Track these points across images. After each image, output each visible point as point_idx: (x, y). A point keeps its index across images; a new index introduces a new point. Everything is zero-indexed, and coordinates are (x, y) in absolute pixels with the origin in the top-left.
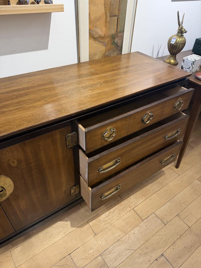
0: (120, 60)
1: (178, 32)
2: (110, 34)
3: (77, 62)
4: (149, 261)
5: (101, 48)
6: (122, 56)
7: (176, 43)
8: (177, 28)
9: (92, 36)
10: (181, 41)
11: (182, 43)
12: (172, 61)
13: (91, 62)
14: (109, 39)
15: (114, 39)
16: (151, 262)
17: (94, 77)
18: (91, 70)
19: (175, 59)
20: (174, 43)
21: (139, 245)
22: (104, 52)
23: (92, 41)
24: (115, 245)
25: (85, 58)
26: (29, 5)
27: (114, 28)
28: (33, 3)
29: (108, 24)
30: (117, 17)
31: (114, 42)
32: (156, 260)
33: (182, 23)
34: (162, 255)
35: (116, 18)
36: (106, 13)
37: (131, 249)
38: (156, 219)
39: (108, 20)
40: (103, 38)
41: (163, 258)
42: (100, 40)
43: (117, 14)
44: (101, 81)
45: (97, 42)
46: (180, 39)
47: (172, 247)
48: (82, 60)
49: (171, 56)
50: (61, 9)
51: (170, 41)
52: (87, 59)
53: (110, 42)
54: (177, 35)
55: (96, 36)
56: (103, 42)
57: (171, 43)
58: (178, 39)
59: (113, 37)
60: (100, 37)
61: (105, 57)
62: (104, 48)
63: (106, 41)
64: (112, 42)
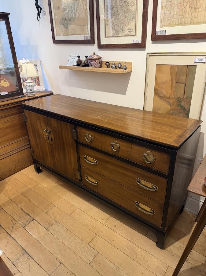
2: (176, 96)
3: (142, 109)
4: (55, 253)
5: (165, 107)
6: (190, 120)
9: (156, 93)
13: (154, 113)
14: (174, 100)
15: (181, 102)
16: (54, 255)
21: (66, 244)
22: (169, 110)
23: (157, 97)
25: (149, 108)
27: (180, 93)
29: (174, 88)
30: (185, 84)
31: (180, 104)
34: (61, 263)
35: (183, 85)
36: (172, 80)
37: (63, 239)
38: (93, 256)
39: (174, 85)
40: (169, 98)
41: (59, 264)
42: (164, 99)
43: (184, 81)
45: (162, 100)
48: (147, 109)
52: (151, 110)
53: (175, 104)
55: (161, 95)
56: (168, 102)
59: (179, 100)
60: (165, 97)
61: (170, 114)
62: (169, 107)
63: (171, 101)
64: (178, 104)
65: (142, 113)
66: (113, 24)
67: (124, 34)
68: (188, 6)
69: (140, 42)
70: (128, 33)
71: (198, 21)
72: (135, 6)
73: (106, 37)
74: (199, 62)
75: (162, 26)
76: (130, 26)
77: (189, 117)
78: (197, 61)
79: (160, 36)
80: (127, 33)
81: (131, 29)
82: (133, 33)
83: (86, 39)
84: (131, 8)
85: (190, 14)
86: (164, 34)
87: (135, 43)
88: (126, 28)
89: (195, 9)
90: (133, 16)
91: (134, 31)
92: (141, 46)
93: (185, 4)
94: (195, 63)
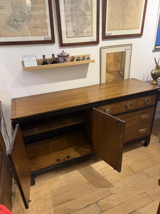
0: (123, 82)
1: (156, 68)
2: (117, 70)
3: (99, 84)
4: (136, 194)
5: (112, 77)
6: (124, 80)
7: (155, 73)
8: (155, 65)
9: (107, 71)
10: (158, 72)
11: (159, 73)
12: (155, 83)
13: (107, 83)
15: (120, 72)
16: (138, 195)
17: (107, 89)
18: (106, 87)
19: (156, 81)
20: (154, 73)
21: (131, 185)
22: (114, 79)
23: (107, 73)
24: (116, 183)
25: (103, 81)
26: (80, 61)
27: (119, 67)
28: (82, 60)
29: (116, 66)
32: (141, 194)
33: (158, 63)
34: (145, 192)
35: (120, 63)
36: (115, 61)
37: (126, 186)
38: (144, 174)
39: (116, 64)
40: (113, 72)
41: (145, 194)
42: (111, 73)
43: (120, 61)
44: (110, 91)
46: (157, 71)
47: (152, 190)
48: (102, 83)
49: (153, 80)
50: (93, 61)
51: (152, 72)
52: (105, 82)
53: (117, 74)
54: (156, 69)
55: (110, 71)
56: (113, 74)
57: (152, 73)
58: (156, 71)
59: (119, 72)
61: (114, 81)
62: (113, 77)
63: (115, 73)
64: (118, 74)
65: (99, 87)
66: (74, 28)
67: (83, 35)
68: (121, 20)
69: (95, 40)
70: (87, 35)
71: (126, 28)
72: (91, 16)
73: (67, 37)
74: (127, 49)
75: (108, 30)
76: (87, 30)
77: (124, 79)
78: (126, 49)
79: (107, 36)
80: (85, 34)
81: (89, 32)
82: (90, 34)
83: (47, 40)
84: (88, 17)
85: (122, 25)
86: (110, 35)
87: (92, 41)
88: (85, 31)
89: (124, 22)
90: (90, 23)
91: (91, 33)
92: (96, 43)
93: (120, 19)
94: (125, 50)
